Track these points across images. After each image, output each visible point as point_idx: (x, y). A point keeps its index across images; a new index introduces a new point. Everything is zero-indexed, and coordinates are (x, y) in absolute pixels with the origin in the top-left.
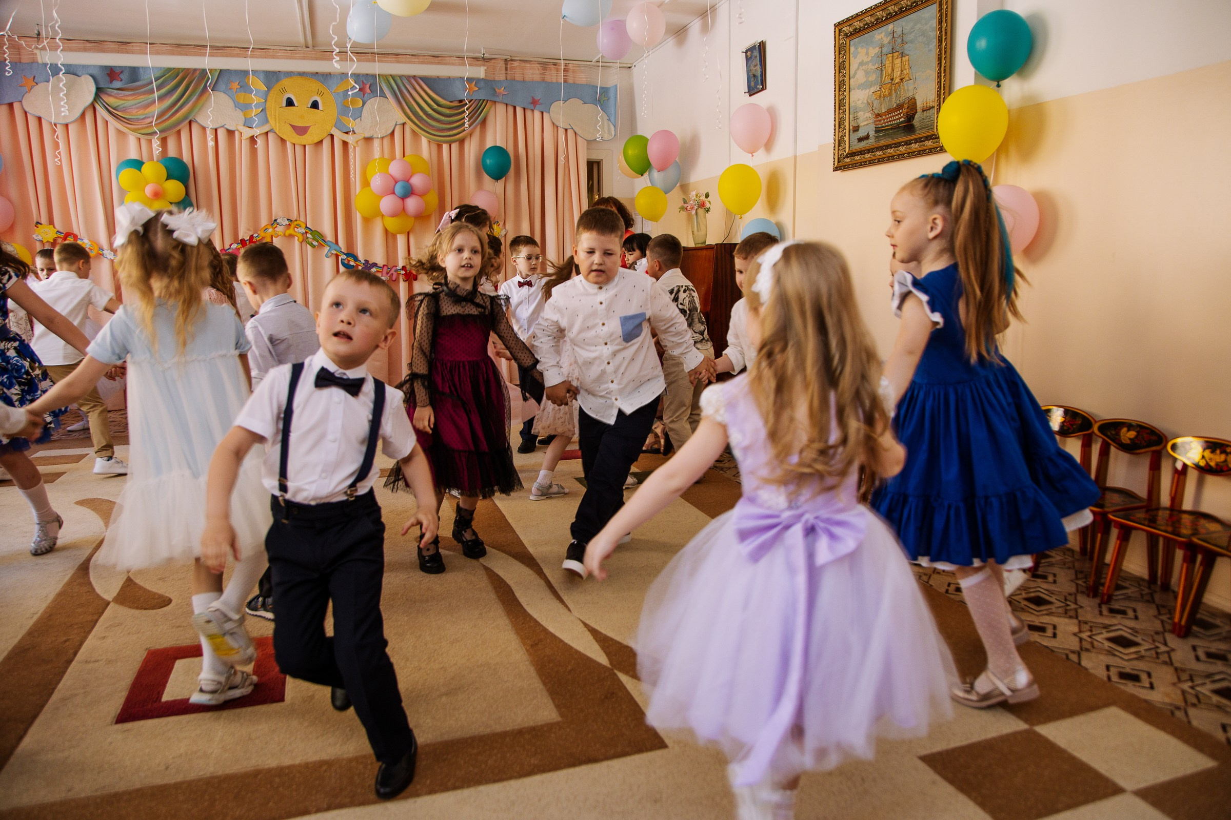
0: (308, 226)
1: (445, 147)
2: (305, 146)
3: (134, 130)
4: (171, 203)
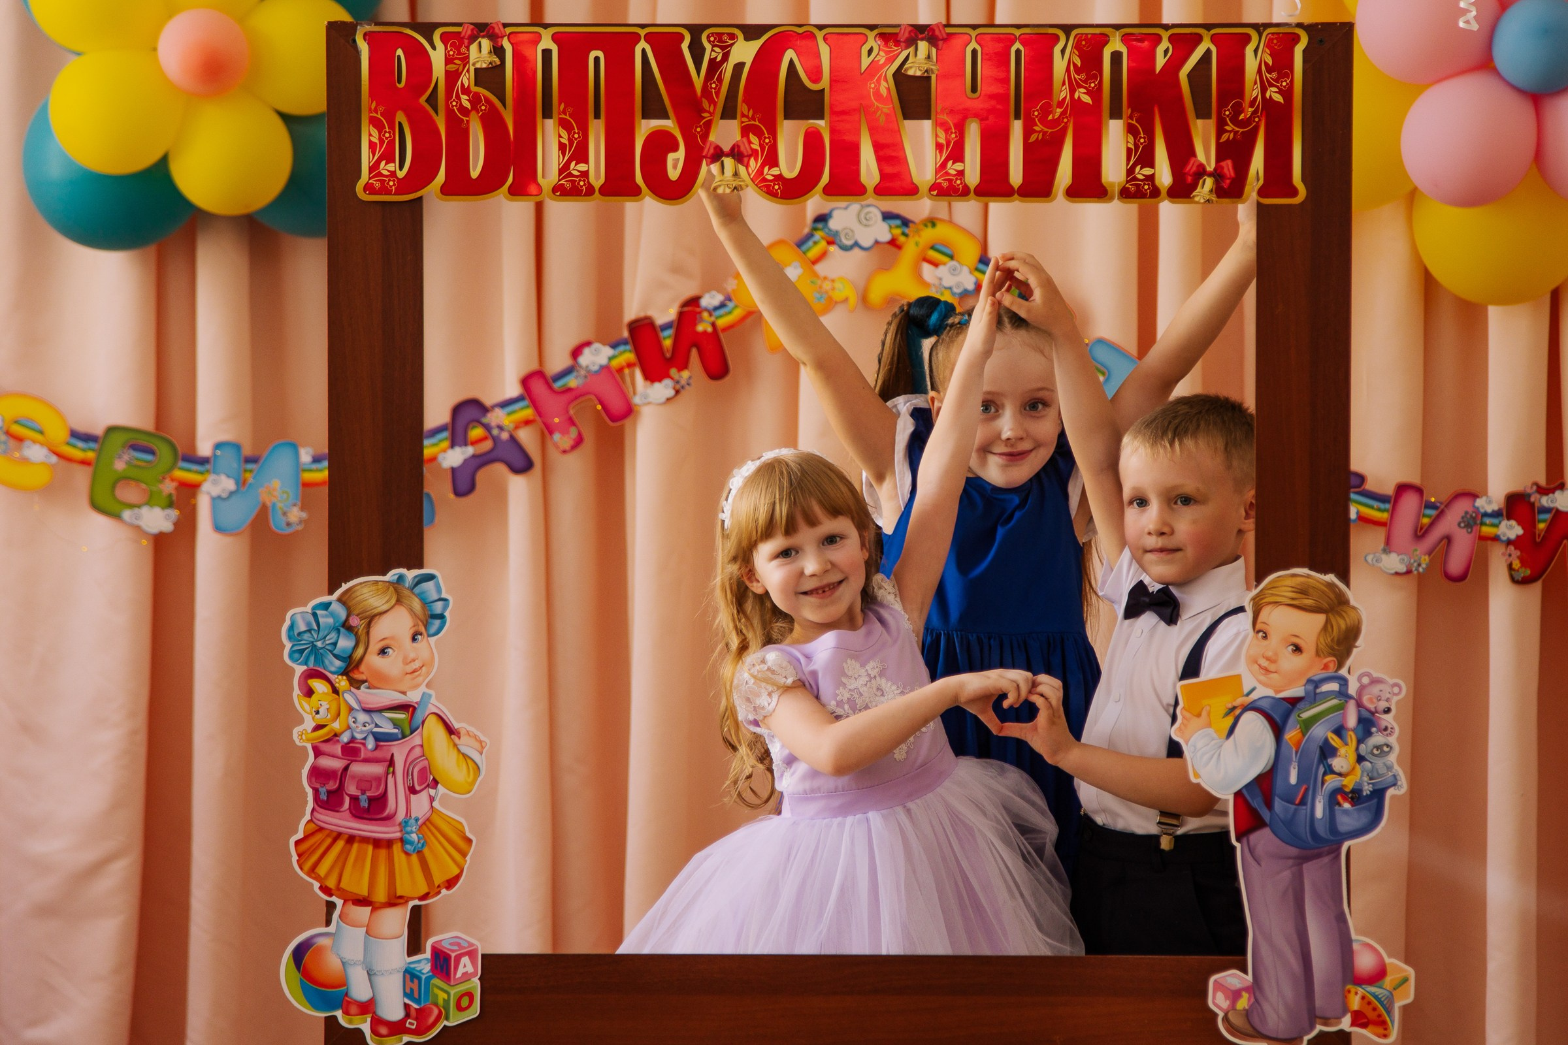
4: (288, 118)
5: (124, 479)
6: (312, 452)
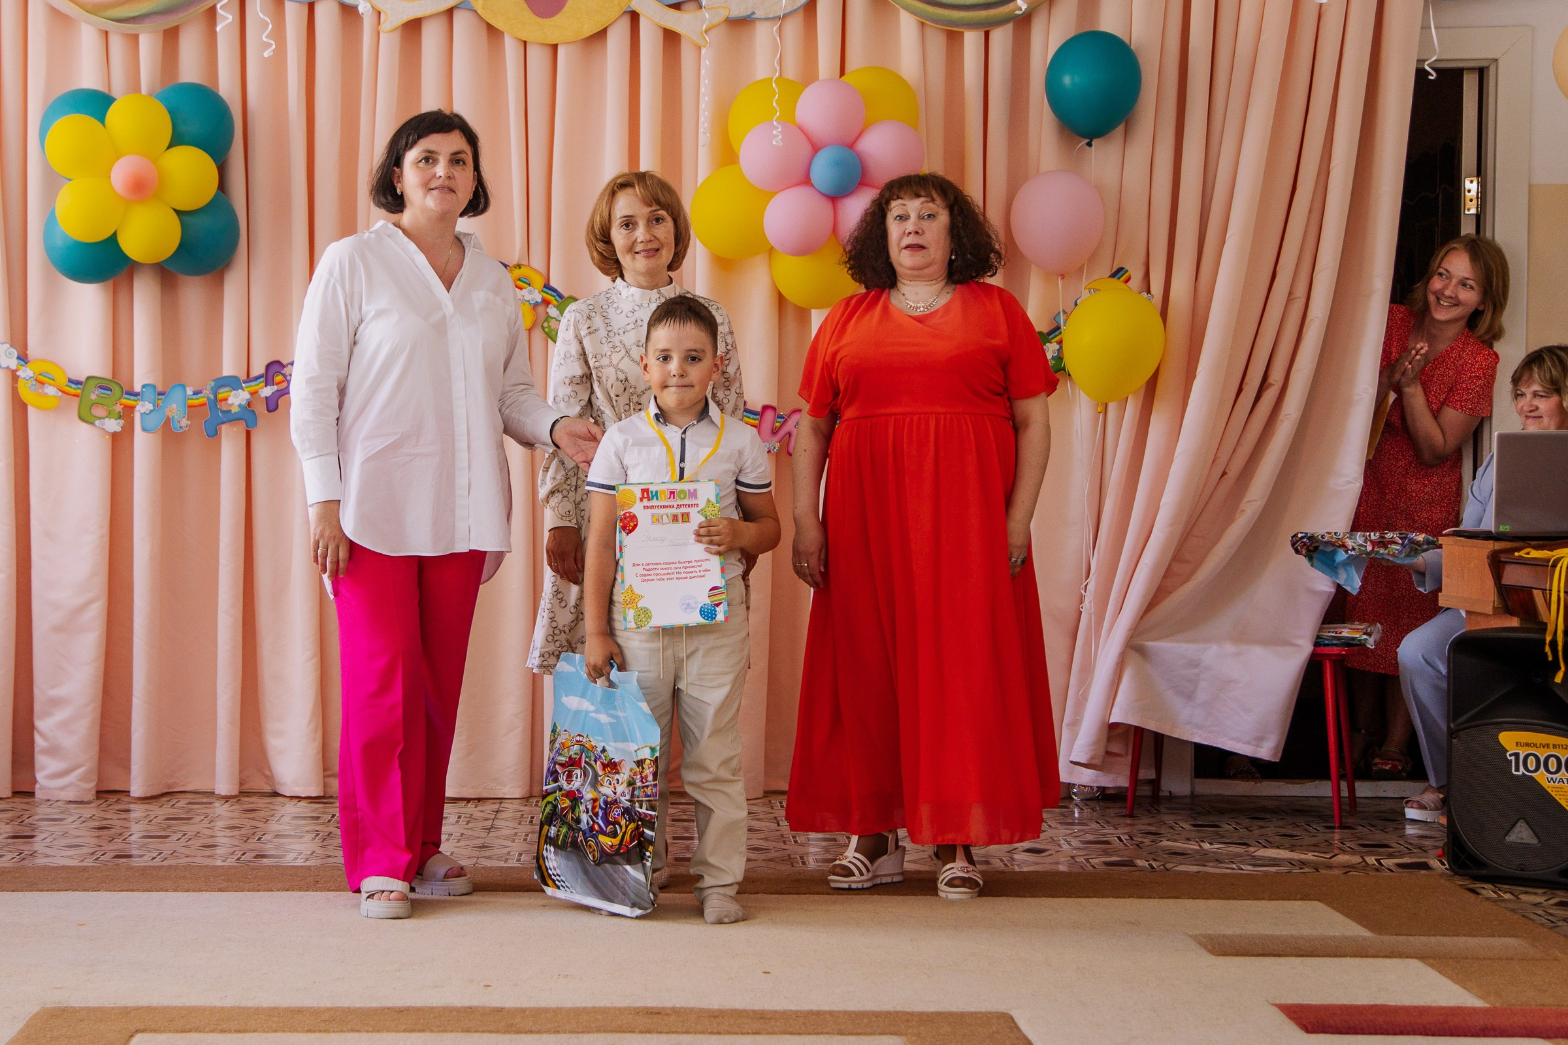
0: (553, 284)
1: (971, 40)
2: (555, 47)
3: (94, 10)
4: (178, 212)
5: (96, 404)
6: (192, 389)
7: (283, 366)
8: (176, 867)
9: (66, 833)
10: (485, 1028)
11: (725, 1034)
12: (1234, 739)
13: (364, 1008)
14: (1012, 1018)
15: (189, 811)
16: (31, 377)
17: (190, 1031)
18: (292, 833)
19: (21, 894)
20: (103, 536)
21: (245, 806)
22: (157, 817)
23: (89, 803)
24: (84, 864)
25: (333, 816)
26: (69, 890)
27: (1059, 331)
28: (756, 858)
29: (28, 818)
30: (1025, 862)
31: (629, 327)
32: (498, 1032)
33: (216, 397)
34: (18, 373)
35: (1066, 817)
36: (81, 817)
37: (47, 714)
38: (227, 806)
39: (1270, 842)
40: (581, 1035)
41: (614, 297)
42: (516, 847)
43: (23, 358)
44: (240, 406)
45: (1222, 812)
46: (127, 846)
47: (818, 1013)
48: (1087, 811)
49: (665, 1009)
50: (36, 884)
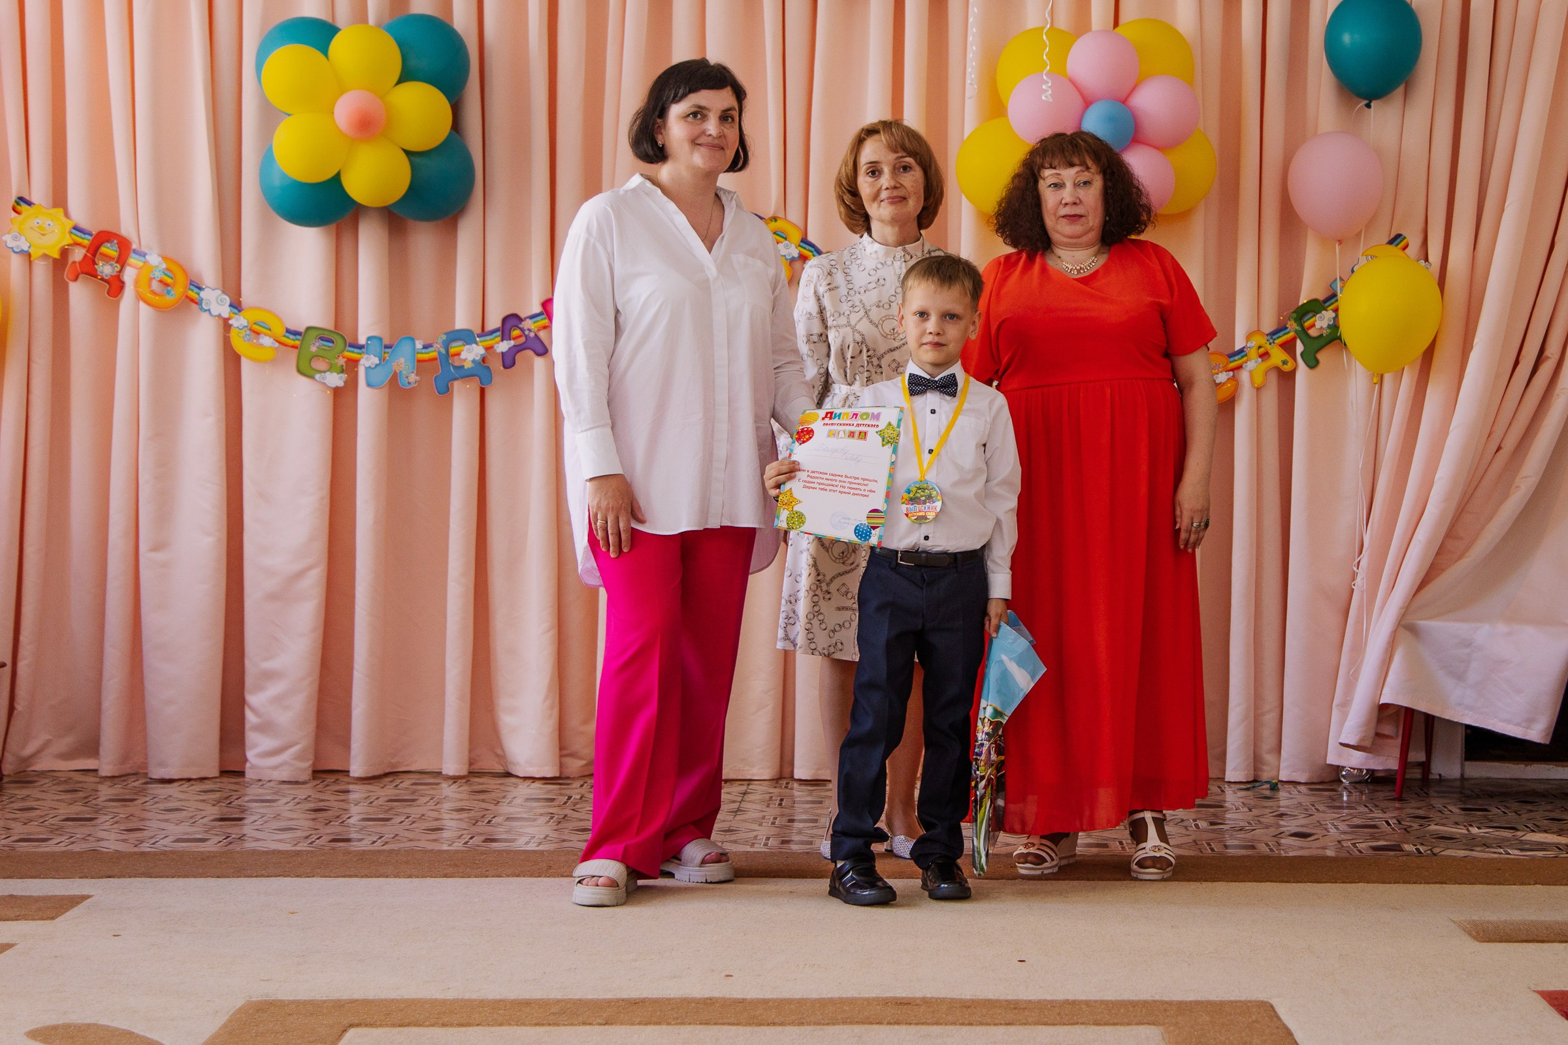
0: (809, 238)
4: (408, 153)
5: (316, 356)
6: (422, 343)
7: (521, 320)
8: (397, 852)
9: (279, 815)
10: (725, 1021)
11: (977, 1025)
12: (1504, 721)
13: (598, 1000)
14: (1272, 1006)
15: (414, 792)
16: (245, 327)
17: (408, 1025)
18: (524, 816)
19: (226, 880)
20: (322, 498)
21: (475, 787)
22: (378, 798)
23: (304, 783)
24: (298, 848)
25: (570, 798)
26: (280, 876)
27: (1335, 299)
28: (1015, 843)
29: (237, 799)
30: (1290, 846)
31: (871, 286)
32: (738, 1024)
33: (447, 351)
34: (231, 322)
35: (1334, 800)
36: (295, 798)
37: (259, 688)
38: (454, 787)
39: (1538, 826)
40: (827, 1027)
41: (858, 253)
42: (763, 831)
43: (236, 306)
44: (473, 361)
45: (1491, 795)
46: (346, 829)
47: (1074, 1003)
48: (1356, 795)
49: (915, 999)
50: (244, 869)
